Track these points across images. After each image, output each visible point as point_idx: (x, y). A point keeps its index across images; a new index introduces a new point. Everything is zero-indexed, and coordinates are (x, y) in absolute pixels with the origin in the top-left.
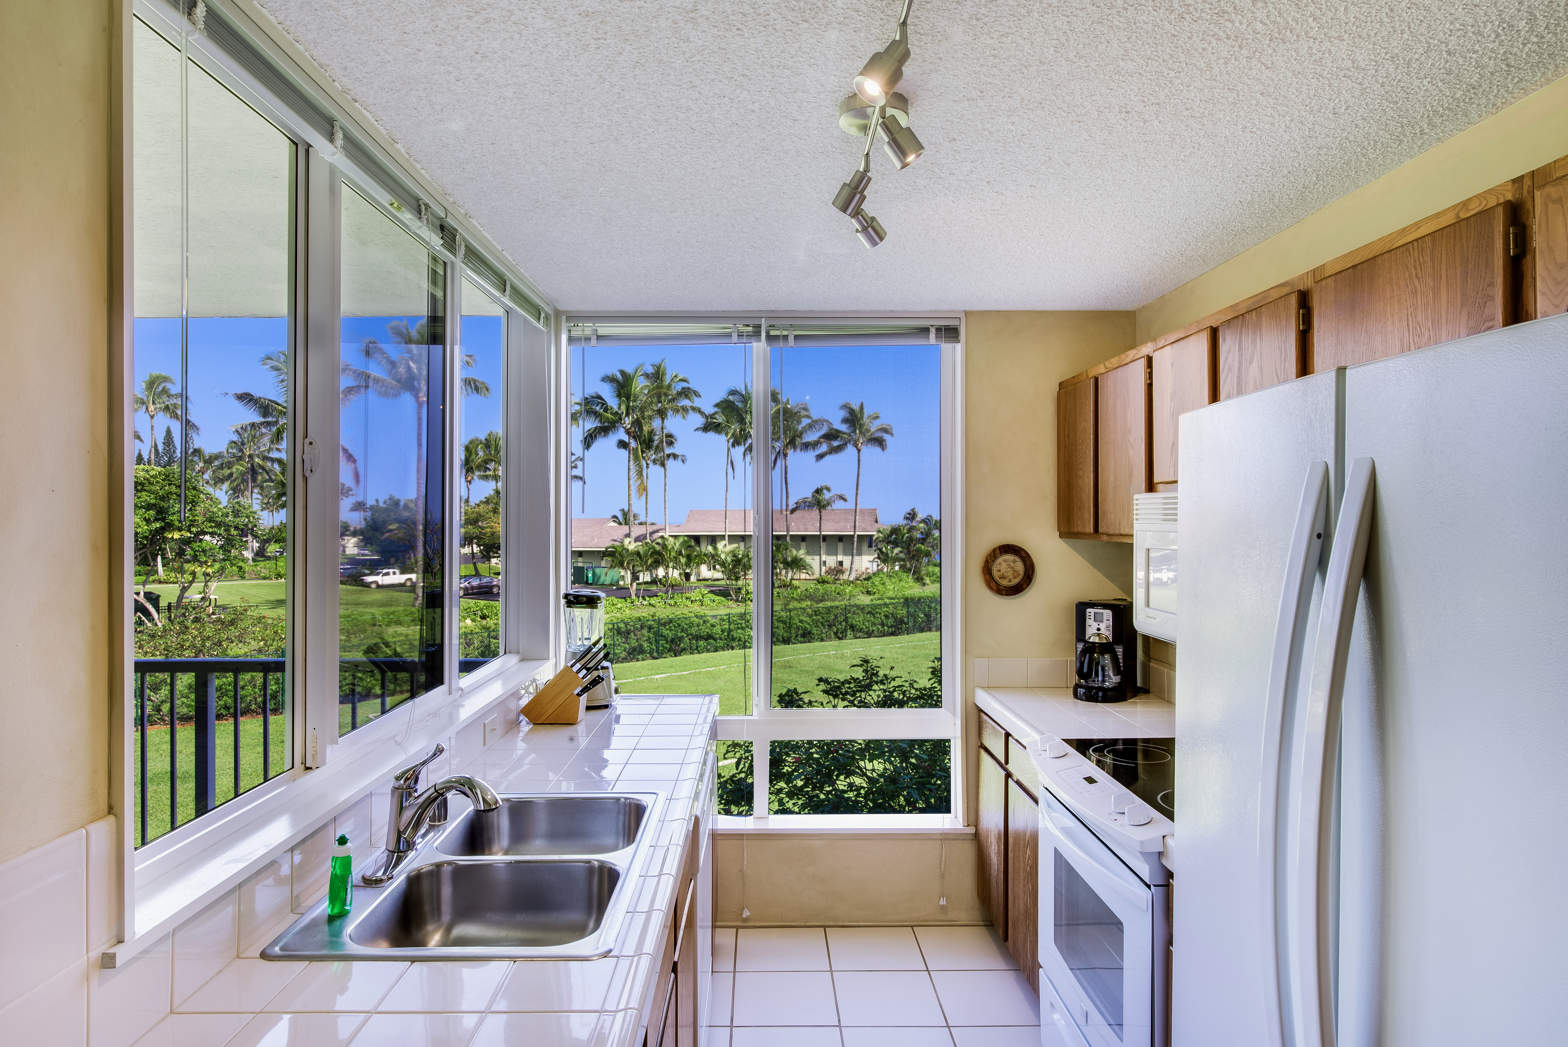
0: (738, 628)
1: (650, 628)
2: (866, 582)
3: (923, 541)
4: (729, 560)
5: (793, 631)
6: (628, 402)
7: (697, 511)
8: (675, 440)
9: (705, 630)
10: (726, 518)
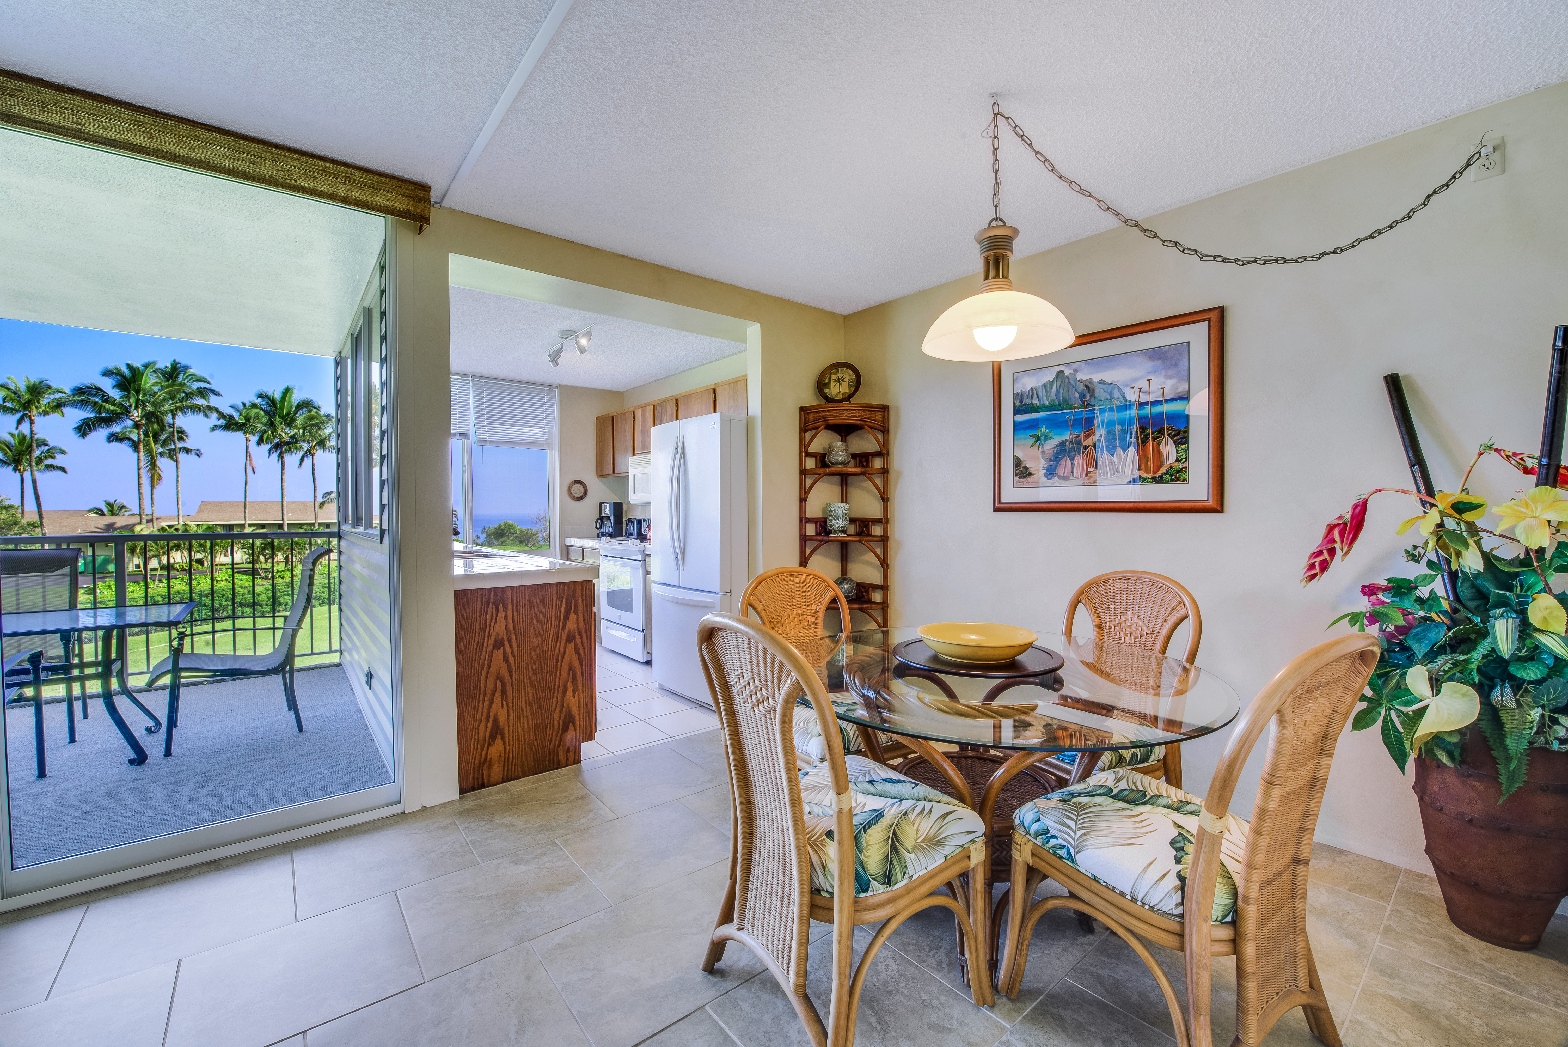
6: (138, 396)
7: (210, 503)
8: (187, 436)
10: (245, 509)
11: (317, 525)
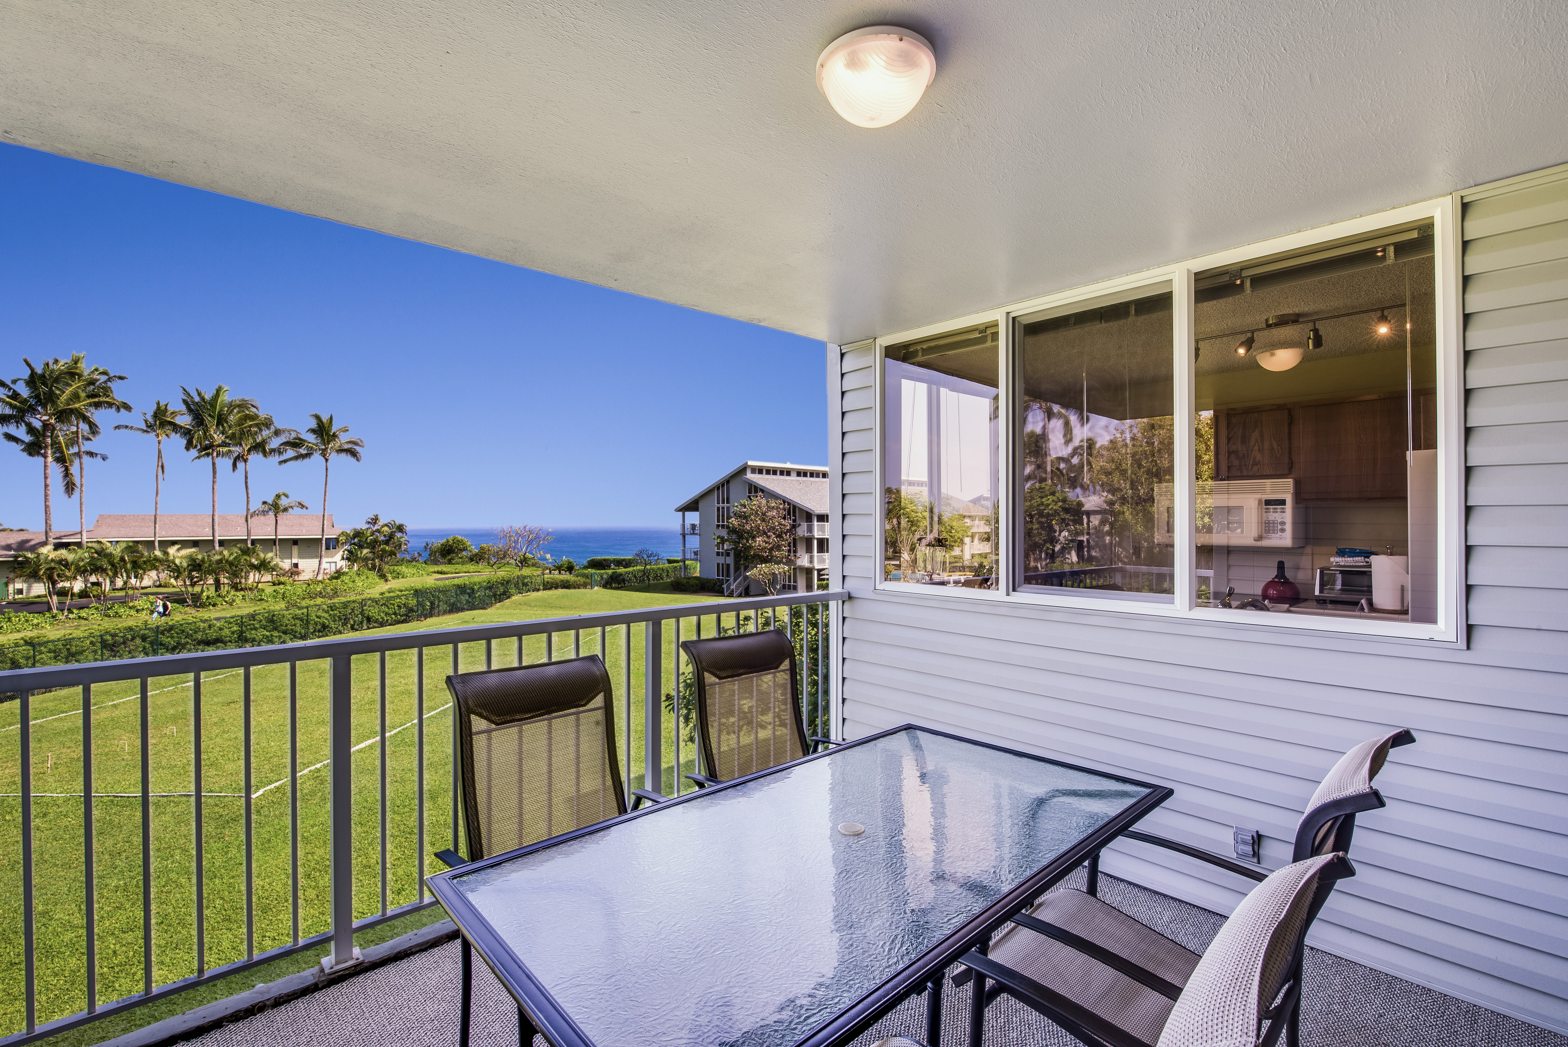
0: (251, 629)
1: (144, 638)
2: (335, 581)
3: (387, 542)
4: (185, 564)
5: (311, 627)
7: (110, 516)
9: (212, 634)
10: (155, 523)
11: (249, 542)
